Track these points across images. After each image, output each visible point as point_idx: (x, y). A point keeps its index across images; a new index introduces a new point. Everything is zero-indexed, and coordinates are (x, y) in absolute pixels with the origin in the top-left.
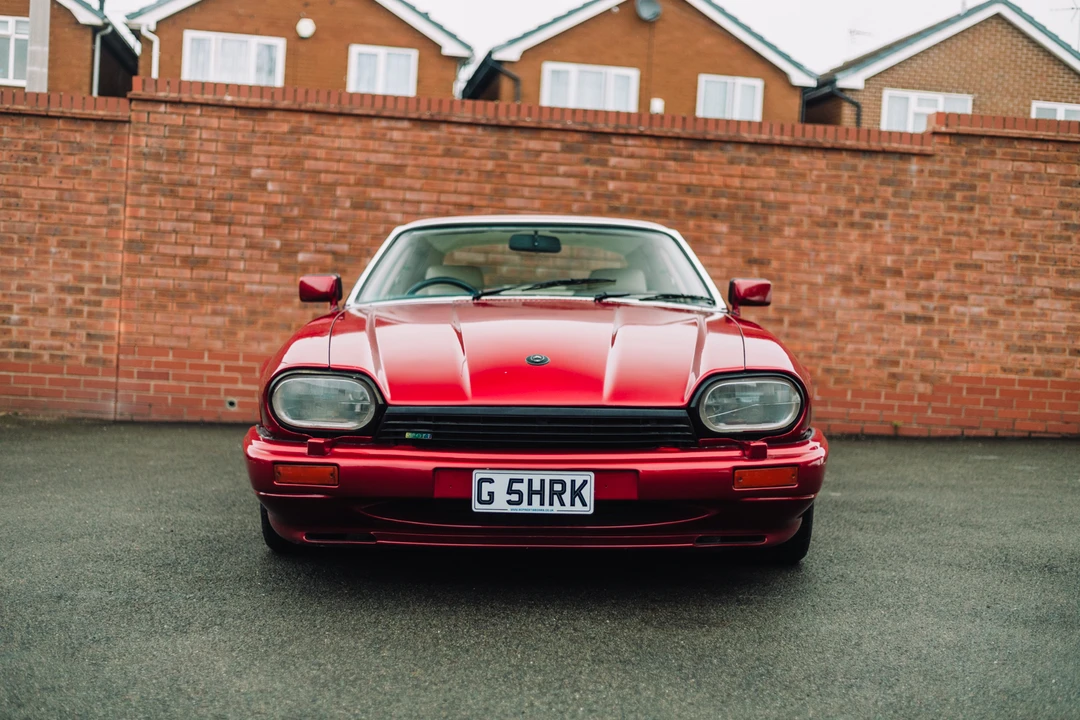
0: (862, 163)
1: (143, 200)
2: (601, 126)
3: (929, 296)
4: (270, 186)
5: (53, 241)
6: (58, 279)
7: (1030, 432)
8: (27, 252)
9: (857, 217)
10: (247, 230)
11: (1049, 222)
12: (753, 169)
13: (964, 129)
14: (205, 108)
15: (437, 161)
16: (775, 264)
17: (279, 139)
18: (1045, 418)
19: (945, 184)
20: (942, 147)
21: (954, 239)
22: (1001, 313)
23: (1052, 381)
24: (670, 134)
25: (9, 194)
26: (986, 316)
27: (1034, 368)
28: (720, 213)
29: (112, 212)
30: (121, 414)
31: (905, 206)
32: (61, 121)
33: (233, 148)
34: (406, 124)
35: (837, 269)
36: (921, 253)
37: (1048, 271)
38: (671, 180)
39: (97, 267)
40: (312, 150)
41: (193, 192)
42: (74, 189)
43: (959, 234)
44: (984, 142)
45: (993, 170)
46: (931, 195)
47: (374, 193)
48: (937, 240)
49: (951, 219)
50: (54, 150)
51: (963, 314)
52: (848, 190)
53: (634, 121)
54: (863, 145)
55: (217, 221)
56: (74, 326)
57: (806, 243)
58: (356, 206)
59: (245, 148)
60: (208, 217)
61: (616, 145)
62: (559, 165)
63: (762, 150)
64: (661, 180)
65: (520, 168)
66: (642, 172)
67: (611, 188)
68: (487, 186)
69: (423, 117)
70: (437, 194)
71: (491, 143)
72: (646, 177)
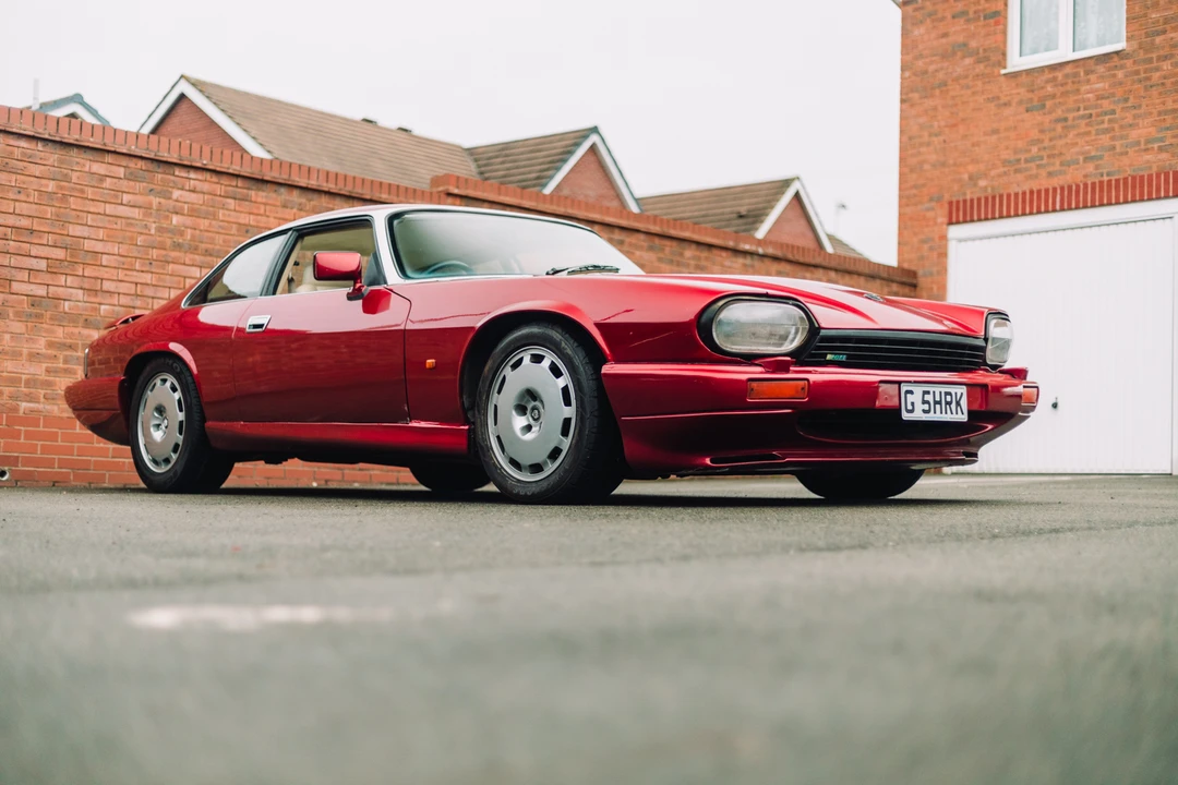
38: (232, 220)
61: (178, 176)
62: (123, 192)
63: (310, 195)
64: (221, 218)
65: (82, 191)
66: (203, 207)
67: (174, 222)
68: (49, 209)
71: (52, 160)
72: (208, 212)
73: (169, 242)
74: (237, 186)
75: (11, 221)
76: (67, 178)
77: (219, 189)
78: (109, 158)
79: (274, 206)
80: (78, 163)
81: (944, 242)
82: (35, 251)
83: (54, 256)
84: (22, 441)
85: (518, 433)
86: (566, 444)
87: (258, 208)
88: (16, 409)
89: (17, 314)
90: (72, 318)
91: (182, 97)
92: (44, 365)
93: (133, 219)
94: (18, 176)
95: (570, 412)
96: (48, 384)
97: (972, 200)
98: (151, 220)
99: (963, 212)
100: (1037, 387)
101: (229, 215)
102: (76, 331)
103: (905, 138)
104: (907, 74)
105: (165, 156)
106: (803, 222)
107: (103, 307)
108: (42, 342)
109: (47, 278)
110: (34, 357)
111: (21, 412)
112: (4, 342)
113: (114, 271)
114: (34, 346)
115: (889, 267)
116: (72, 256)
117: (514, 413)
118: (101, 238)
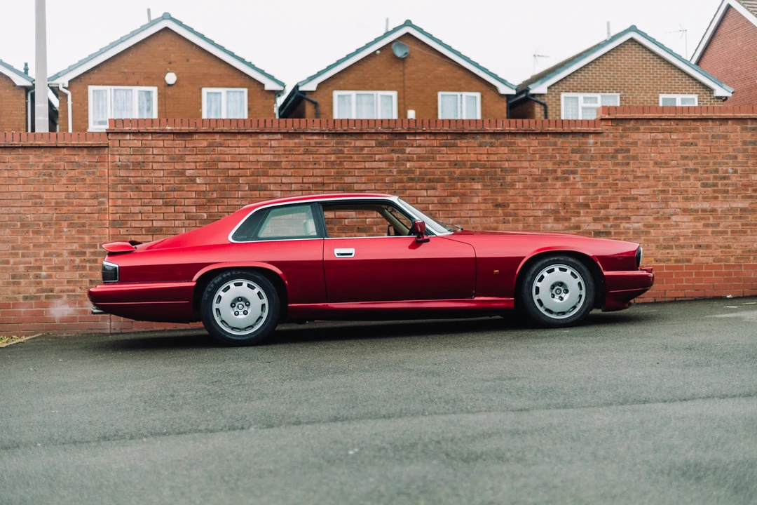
0: (560, 141)
1: (119, 194)
2: (399, 129)
3: (607, 219)
4: (198, 181)
5: (65, 224)
6: (69, 247)
7: (676, 298)
8: (49, 232)
9: (559, 174)
10: (185, 209)
11: (675, 168)
12: (494, 149)
13: (619, 116)
14: (154, 135)
15: (301, 156)
16: (512, 206)
17: (202, 151)
18: (684, 288)
19: (611, 149)
20: (607, 127)
21: (619, 183)
22: (652, 226)
23: (686, 266)
24: (442, 131)
25: (36, 197)
26: (643, 229)
27: (674, 258)
28: (476, 177)
29: (101, 203)
30: (114, 329)
31: (588, 165)
32: (65, 149)
33: (173, 158)
34: (279, 136)
35: (550, 206)
36: (599, 193)
37: (677, 198)
38: (445, 159)
39: (94, 238)
40: (223, 156)
41: (150, 187)
42: (76, 191)
43: (622, 180)
44: (632, 122)
45: (639, 139)
46: (603, 157)
47: (263, 180)
48: (609, 184)
49: (616, 170)
50: (63, 168)
51: (629, 229)
52: (553, 157)
53: (419, 124)
54: (560, 129)
55: (166, 205)
56: (81, 276)
57: (530, 192)
58: (252, 189)
59: (181, 158)
60: (161, 202)
61: (408, 140)
62: (375, 154)
63: (498, 137)
64: (438, 159)
65: (351, 158)
66: (426, 155)
67: (408, 166)
68: (332, 170)
69: (290, 131)
70: (301, 178)
71: (332, 144)
72: (429, 158)
73: (405, 178)
74: (447, 139)
75: (312, 180)
76: (341, 152)
77: (435, 143)
78: (366, 137)
79: (473, 147)
80: (347, 143)
87: (463, 150)
93: (383, 168)
94: (314, 156)
98: (393, 167)
101: (443, 157)
107: (368, 220)
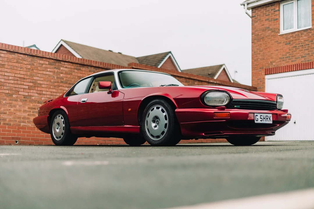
15: (14, 64)
24: (76, 62)
34: (5, 52)
38: (76, 75)
61: (62, 64)
62: (48, 68)
63: (96, 69)
64: (73, 74)
65: (37, 68)
66: (69, 72)
67: (61, 76)
68: (29, 73)
69: (11, 51)
70: (14, 74)
71: (29, 60)
72: (70, 73)
73: (60, 81)
74: (77, 66)
75: (19, 76)
76: (33, 65)
77: (72, 67)
78: (44, 59)
79: (87, 71)
80: (36, 61)
81: (264, 80)
82: (25, 83)
83: (30, 85)
84: (22, 133)
85: (153, 128)
86: (166, 130)
87: (83, 72)
88: (20, 125)
89: (20, 100)
90: (34, 101)
91: (62, 45)
92: (27, 113)
93: (51, 75)
94: (21, 64)
95: (167, 122)
96: (28, 118)
97: (271, 68)
98: (55, 75)
99: (269, 72)
100: (291, 115)
101: (75, 74)
102: (36, 104)
103: (253, 52)
104: (253, 35)
105: (58, 58)
106: (226, 76)
107: (43, 98)
108: (27, 107)
109: (28, 91)
110: (25, 111)
111: (21, 125)
112: (17, 107)
113: (46, 89)
114: (25, 108)
115: (249, 86)
116: (34, 85)
117: (152, 122)
118: (42, 80)
